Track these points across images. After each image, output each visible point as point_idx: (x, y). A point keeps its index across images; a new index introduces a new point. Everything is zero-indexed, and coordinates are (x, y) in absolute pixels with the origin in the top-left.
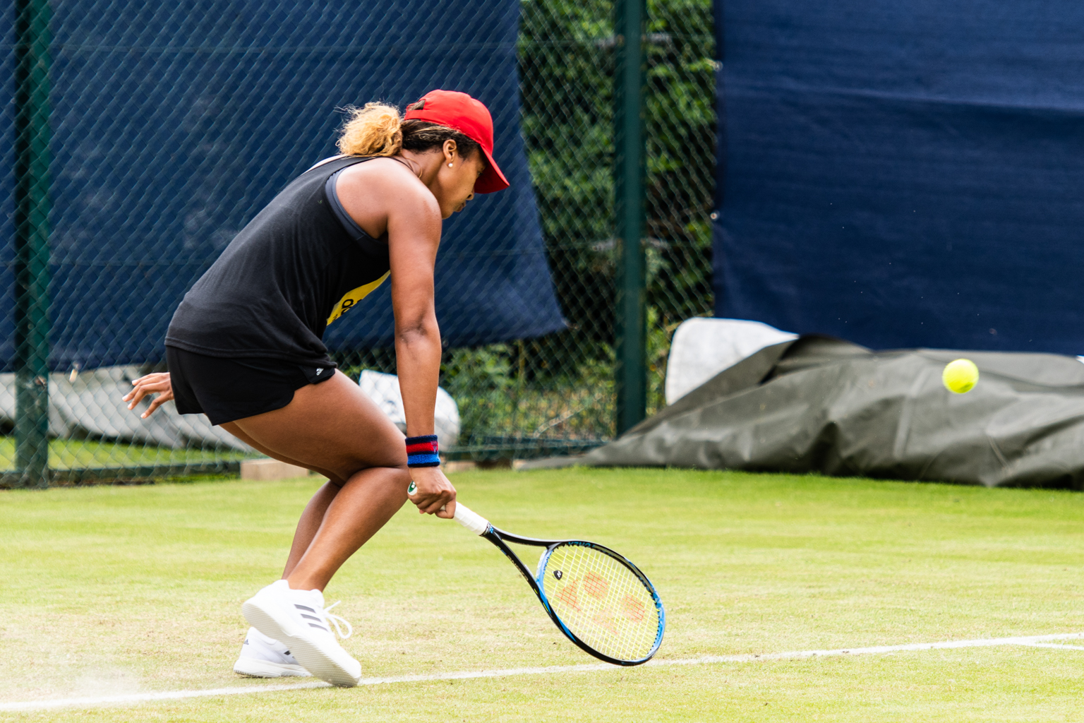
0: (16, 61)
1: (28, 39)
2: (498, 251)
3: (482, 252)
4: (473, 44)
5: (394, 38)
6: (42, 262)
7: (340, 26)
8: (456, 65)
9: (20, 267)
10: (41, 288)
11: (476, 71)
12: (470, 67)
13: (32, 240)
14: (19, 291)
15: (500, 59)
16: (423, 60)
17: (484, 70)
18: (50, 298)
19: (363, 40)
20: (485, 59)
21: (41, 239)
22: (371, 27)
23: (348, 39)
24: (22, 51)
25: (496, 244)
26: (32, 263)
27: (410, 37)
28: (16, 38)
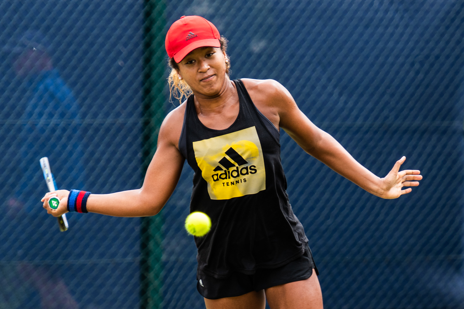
0: (142, 130)
1: (151, 115)
2: (452, 256)
3: (442, 256)
4: (437, 123)
5: (386, 118)
6: (157, 259)
7: (351, 110)
8: (426, 136)
9: (143, 262)
10: (157, 276)
11: (439, 140)
12: (434, 138)
13: (151, 245)
14: (143, 277)
15: (454, 132)
16: (405, 131)
17: (444, 139)
18: (163, 282)
19: (366, 118)
20: (444, 132)
21: (157, 244)
22: (372, 110)
23: (357, 118)
24: (147, 123)
25: (450, 252)
26: (151, 260)
27: (397, 117)
28: (142, 114)
